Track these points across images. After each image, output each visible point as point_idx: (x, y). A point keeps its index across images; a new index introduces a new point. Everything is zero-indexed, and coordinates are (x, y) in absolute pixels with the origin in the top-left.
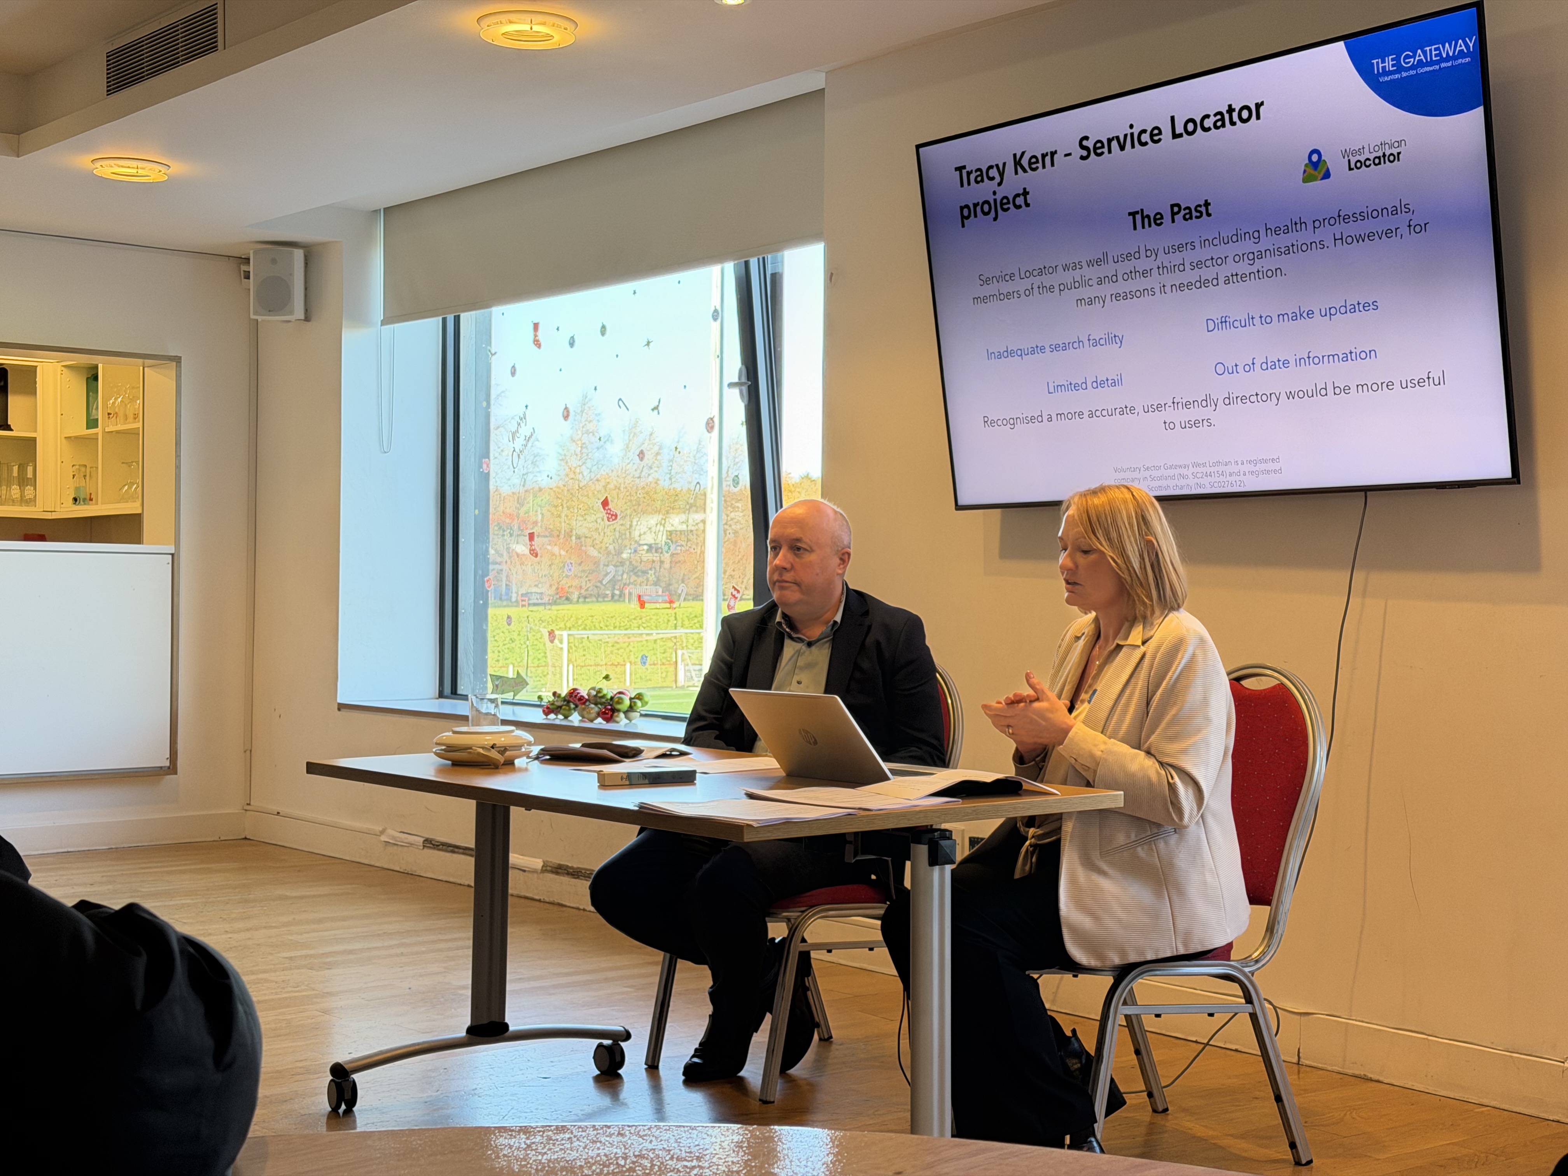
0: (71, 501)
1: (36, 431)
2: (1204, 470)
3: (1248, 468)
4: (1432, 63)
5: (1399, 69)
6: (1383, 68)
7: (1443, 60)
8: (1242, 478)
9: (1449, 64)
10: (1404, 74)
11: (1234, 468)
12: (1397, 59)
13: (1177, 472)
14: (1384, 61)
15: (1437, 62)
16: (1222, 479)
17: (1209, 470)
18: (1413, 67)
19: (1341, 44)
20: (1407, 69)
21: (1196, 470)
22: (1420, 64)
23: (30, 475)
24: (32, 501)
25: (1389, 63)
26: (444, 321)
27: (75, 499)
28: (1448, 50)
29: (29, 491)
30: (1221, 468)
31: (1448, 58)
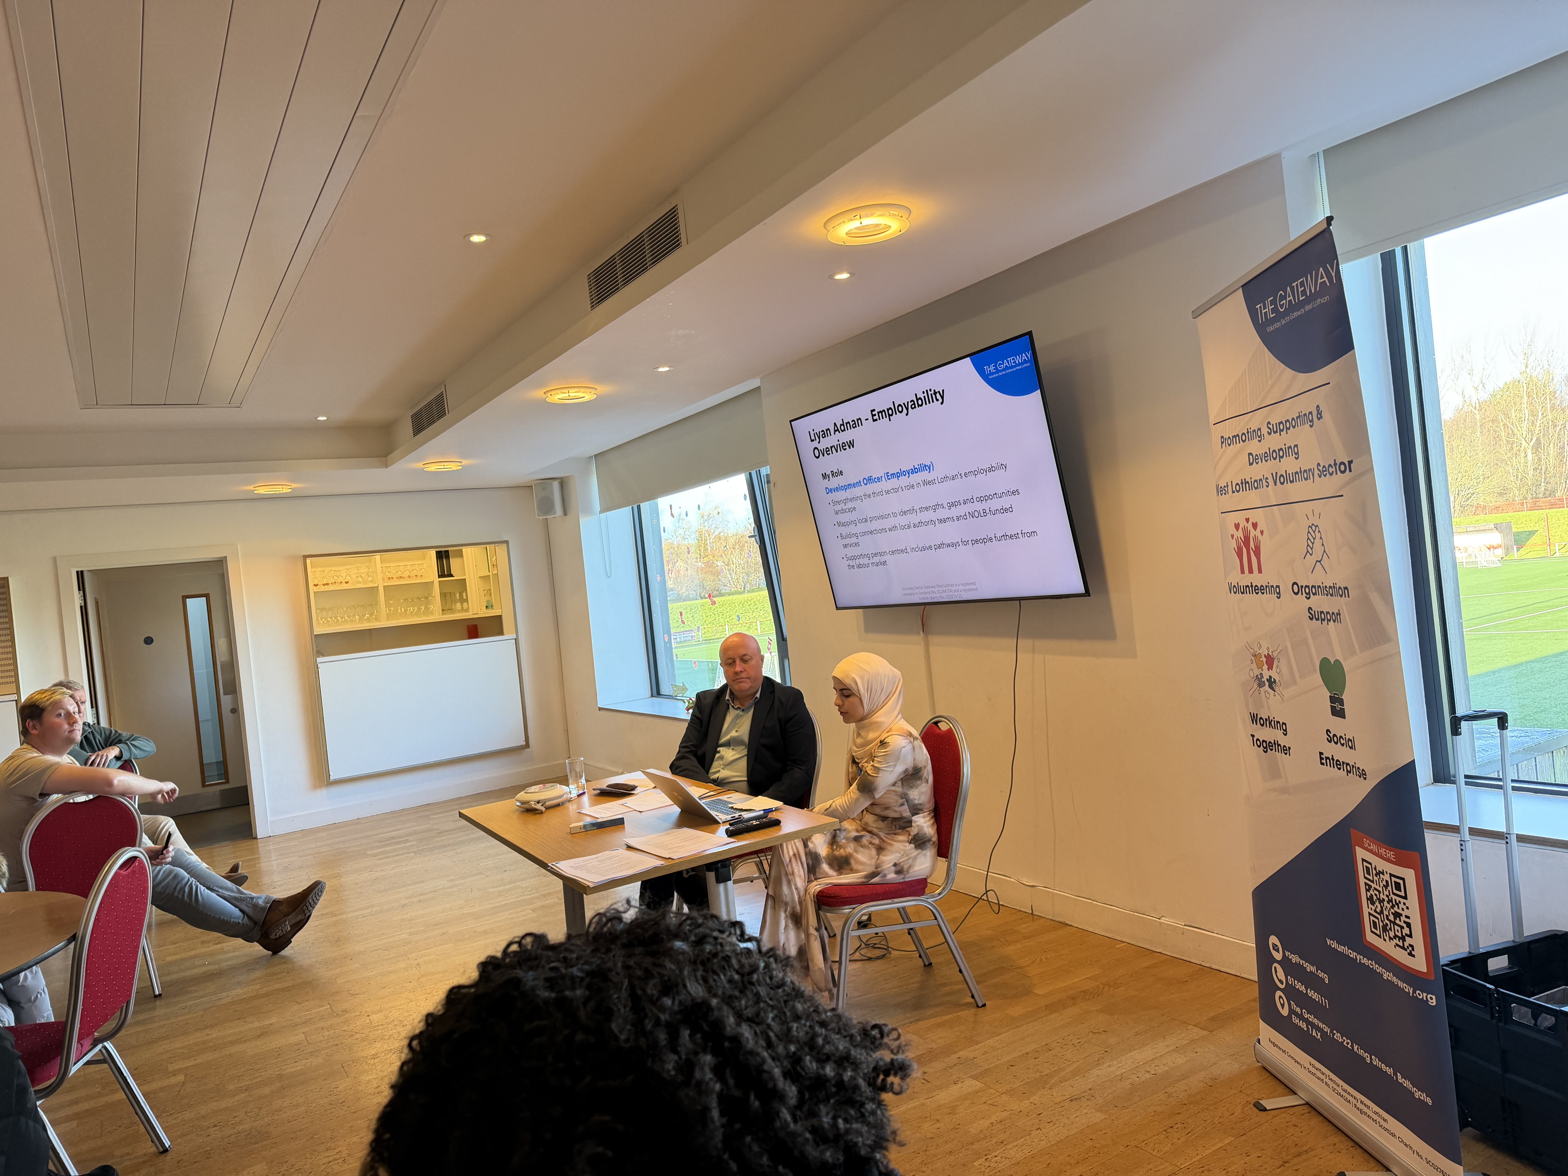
0: (485, 608)
1: (465, 575)
2: (943, 589)
3: (962, 587)
4: (1012, 367)
5: (998, 371)
6: (990, 370)
7: (1017, 365)
8: (960, 593)
9: (1020, 367)
10: (1000, 374)
11: (956, 588)
12: (995, 366)
13: (931, 589)
14: (989, 368)
15: (1014, 366)
16: (951, 594)
17: (944, 589)
18: (1004, 370)
19: (968, 358)
20: (1001, 371)
21: (938, 589)
22: (1007, 368)
23: (465, 597)
24: (467, 610)
25: (992, 368)
26: (632, 508)
27: (487, 607)
28: (1018, 359)
29: (465, 605)
30: (950, 588)
31: (1019, 364)
